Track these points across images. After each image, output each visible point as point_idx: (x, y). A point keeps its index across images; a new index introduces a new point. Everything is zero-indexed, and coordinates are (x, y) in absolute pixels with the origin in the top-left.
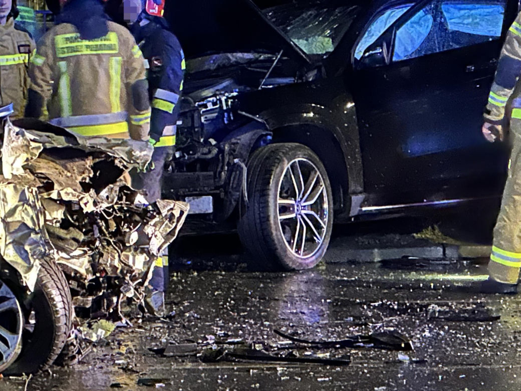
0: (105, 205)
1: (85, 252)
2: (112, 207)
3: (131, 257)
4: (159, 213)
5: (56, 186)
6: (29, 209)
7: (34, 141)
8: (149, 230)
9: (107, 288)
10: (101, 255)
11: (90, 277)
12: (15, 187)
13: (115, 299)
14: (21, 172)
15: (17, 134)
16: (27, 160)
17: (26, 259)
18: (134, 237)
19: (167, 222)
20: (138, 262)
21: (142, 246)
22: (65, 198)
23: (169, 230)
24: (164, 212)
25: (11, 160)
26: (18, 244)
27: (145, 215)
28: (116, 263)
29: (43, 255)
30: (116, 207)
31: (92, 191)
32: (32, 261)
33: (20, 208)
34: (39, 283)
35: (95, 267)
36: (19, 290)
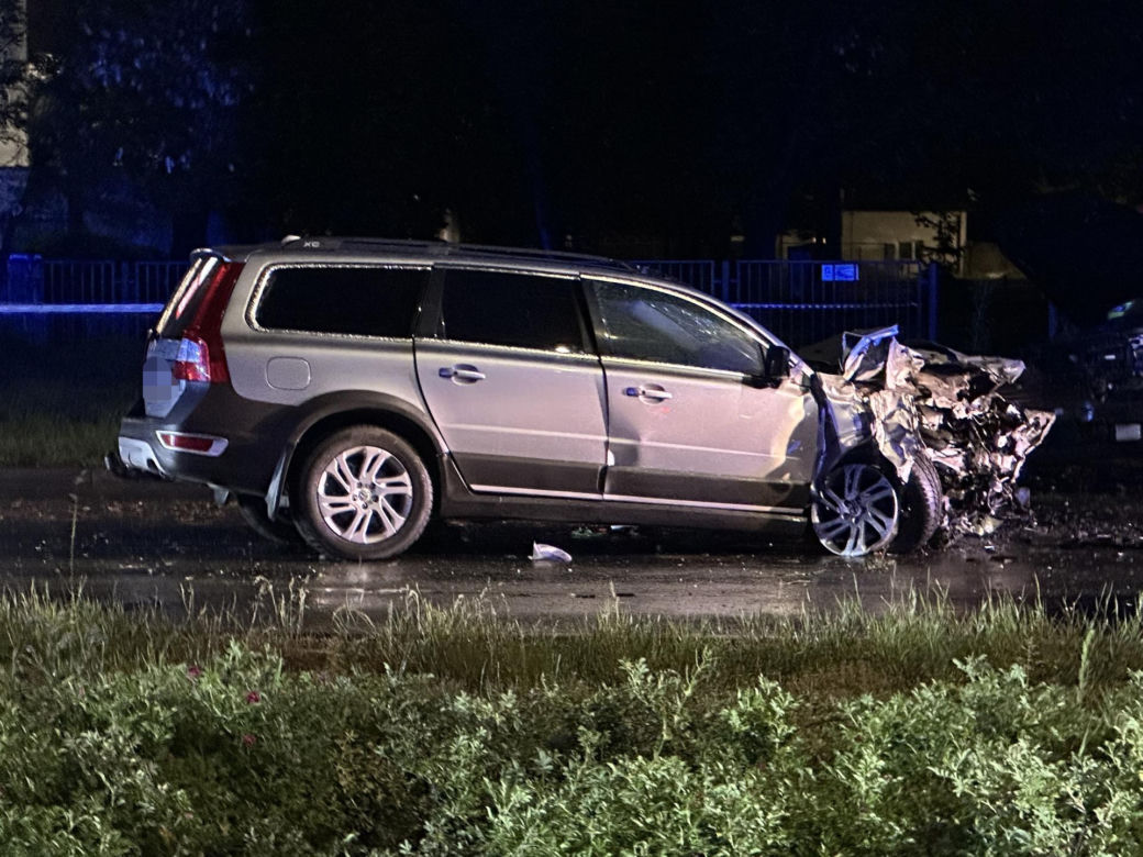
0: (977, 413)
1: (959, 453)
2: (985, 414)
3: (1000, 458)
4: (1027, 421)
5: (934, 395)
6: (905, 413)
7: (918, 357)
8: (1017, 435)
9: (978, 484)
10: (973, 455)
11: (963, 474)
12: (894, 395)
13: (985, 494)
14: (904, 383)
15: (903, 351)
16: (910, 373)
17: (901, 455)
18: (1002, 441)
19: (1033, 429)
20: (1006, 463)
21: (1010, 449)
22: (940, 405)
23: (1034, 436)
24: (1031, 421)
25: (895, 373)
26: (895, 442)
27: (1013, 423)
28: (987, 463)
29: (916, 453)
30: (988, 415)
31: (965, 401)
32: (906, 456)
33: (897, 412)
34: (913, 476)
35: (968, 465)
36: (895, 481)
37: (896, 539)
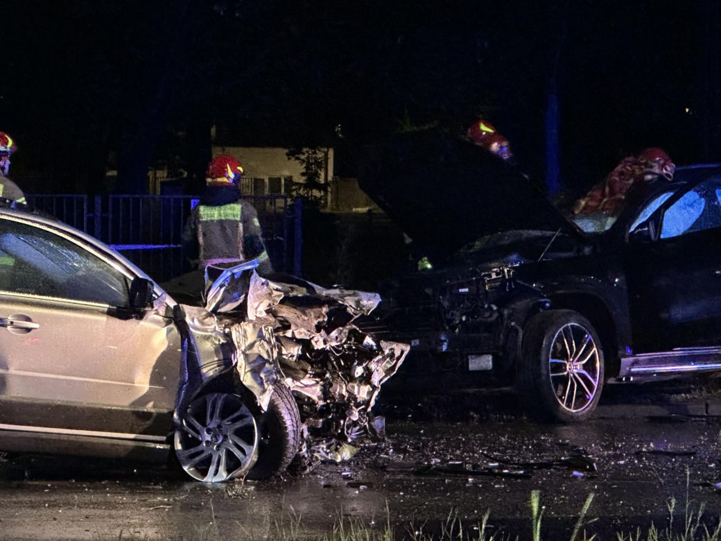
0: (334, 344)
1: (318, 382)
2: (342, 345)
3: (356, 388)
4: (383, 352)
5: (293, 327)
6: (265, 344)
7: (277, 290)
8: (373, 366)
9: (336, 413)
10: (331, 385)
11: (321, 403)
12: (254, 326)
13: (342, 422)
14: (264, 314)
15: (263, 284)
16: (270, 305)
17: (261, 384)
18: (359, 371)
19: (388, 359)
20: (362, 392)
21: (366, 378)
22: (298, 337)
23: (389, 366)
24: (387, 352)
25: (256, 305)
26: (255, 372)
27: (369, 354)
28: (344, 392)
29: (275, 382)
30: (345, 346)
31: (323, 332)
32: (266, 386)
33: (258, 343)
34: (272, 405)
35: (326, 394)
36: (256, 410)
37: (256, 466)
